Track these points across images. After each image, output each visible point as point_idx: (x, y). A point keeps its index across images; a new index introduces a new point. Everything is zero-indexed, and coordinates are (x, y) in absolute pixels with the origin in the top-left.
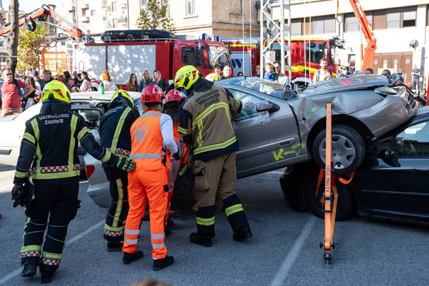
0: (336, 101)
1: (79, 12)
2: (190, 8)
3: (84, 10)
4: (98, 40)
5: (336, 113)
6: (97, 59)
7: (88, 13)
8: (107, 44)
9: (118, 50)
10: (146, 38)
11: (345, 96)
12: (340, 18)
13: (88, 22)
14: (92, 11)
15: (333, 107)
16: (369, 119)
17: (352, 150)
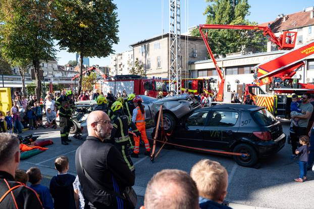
0: (165, 104)
1: (118, 66)
2: (159, 65)
3: (120, 65)
4: (113, 79)
5: (164, 109)
7: (122, 66)
8: (115, 81)
10: (131, 78)
11: (168, 103)
12: (224, 69)
13: (121, 70)
14: (123, 66)
15: (163, 107)
16: (175, 111)
17: (169, 123)
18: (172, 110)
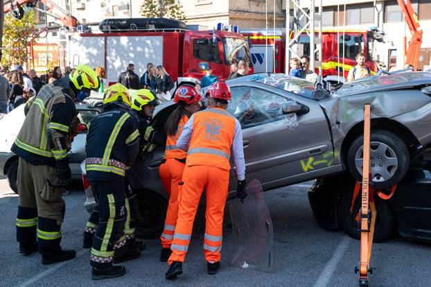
0: (376, 102)
4: (96, 30)
5: (375, 116)
6: (95, 52)
8: (106, 34)
9: (118, 41)
10: (152, 28)
11: (386, 96)
12: (379, 7)
15: (372, 109)
16: (415, 123)
17: (393, 160)
18: (405, 119)
